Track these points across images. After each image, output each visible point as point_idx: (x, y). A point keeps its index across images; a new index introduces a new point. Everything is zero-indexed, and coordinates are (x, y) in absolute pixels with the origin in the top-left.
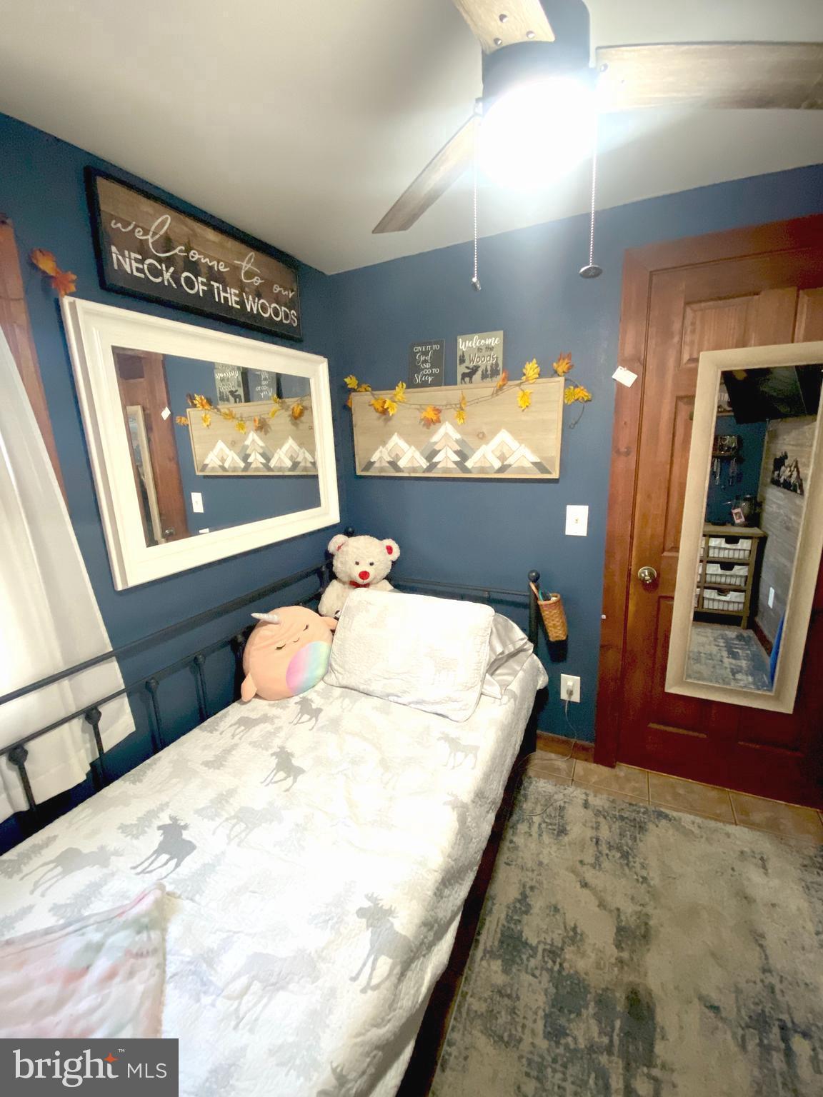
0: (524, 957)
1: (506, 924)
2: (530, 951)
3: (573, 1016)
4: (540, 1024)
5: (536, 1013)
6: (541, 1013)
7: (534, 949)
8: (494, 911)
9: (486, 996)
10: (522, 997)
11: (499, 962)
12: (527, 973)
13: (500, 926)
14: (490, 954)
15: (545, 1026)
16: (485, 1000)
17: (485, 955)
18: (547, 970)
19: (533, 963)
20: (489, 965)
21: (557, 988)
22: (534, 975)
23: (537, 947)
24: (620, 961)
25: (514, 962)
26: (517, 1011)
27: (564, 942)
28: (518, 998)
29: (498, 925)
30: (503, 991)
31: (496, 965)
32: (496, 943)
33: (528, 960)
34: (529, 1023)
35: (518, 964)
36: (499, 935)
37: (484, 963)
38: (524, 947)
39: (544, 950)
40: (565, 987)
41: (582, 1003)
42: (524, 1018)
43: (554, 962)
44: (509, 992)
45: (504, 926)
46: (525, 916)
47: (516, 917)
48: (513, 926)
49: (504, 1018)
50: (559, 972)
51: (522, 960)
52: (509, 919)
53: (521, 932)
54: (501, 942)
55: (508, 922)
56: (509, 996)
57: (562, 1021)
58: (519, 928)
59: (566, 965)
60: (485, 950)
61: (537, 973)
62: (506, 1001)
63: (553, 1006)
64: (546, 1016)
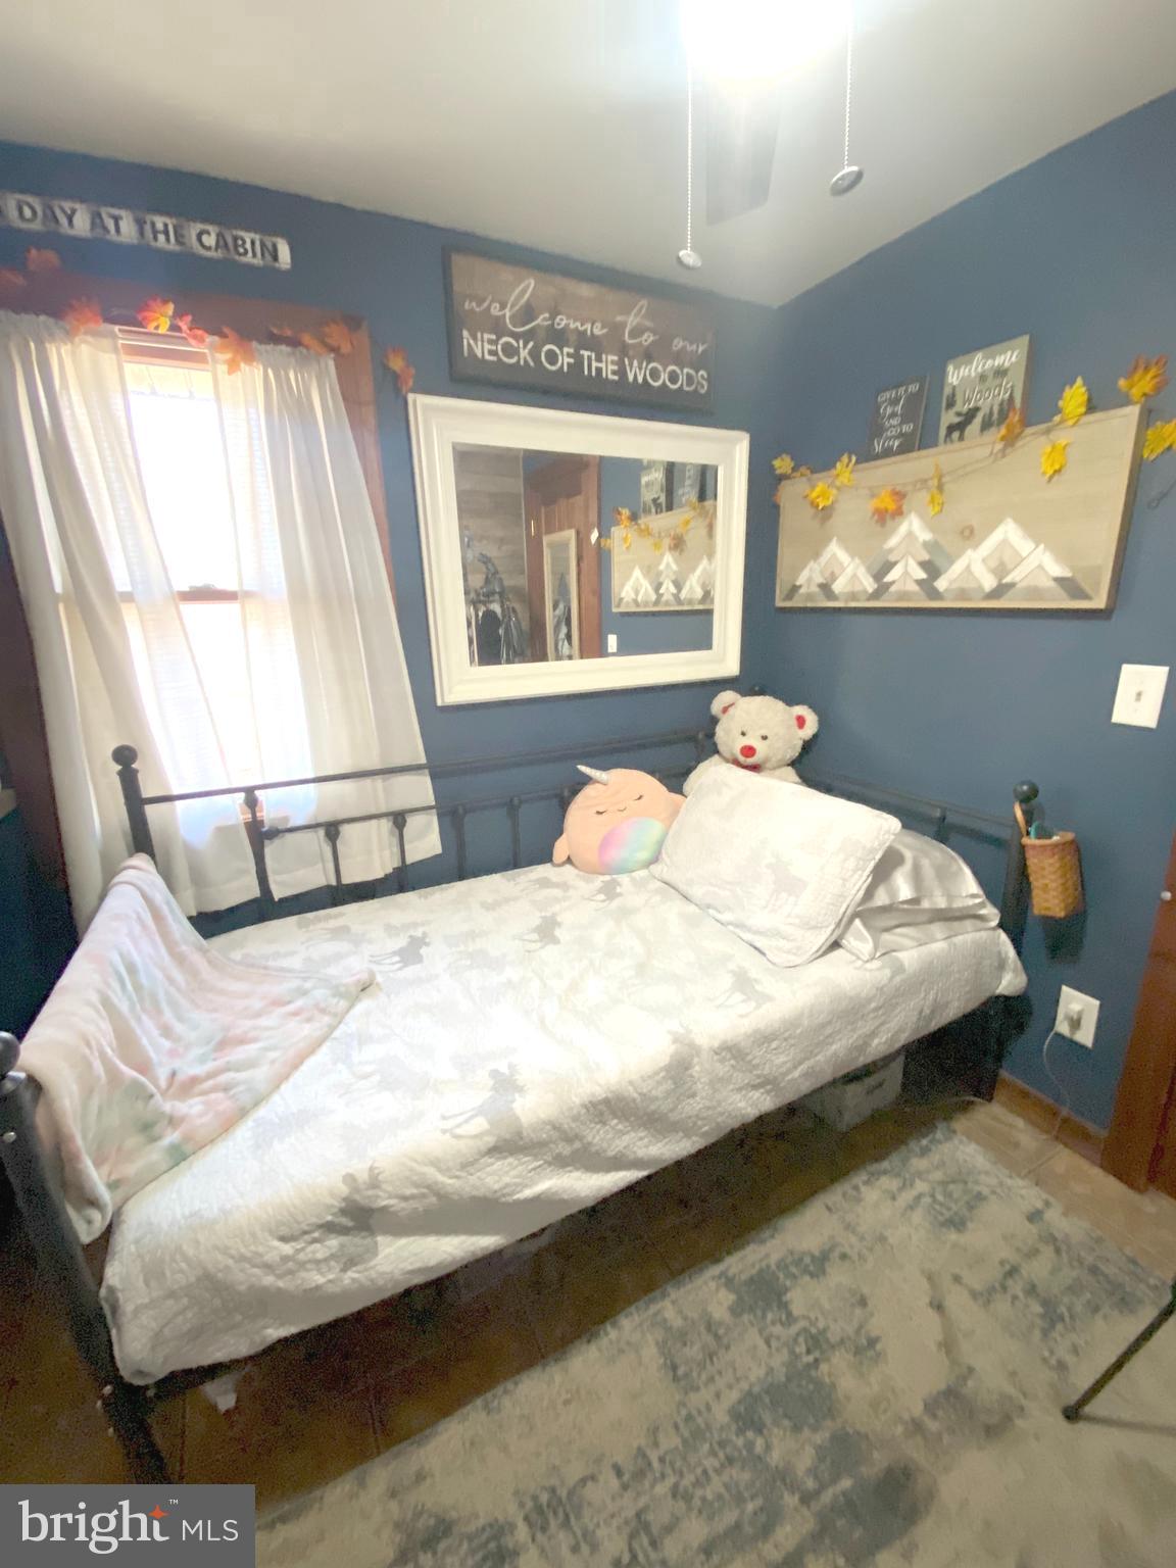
0: (770, 1316)
1: (773, 1267)
2: (784, 1317)
3: (786, 1422)
4: (734, 1396)
5: (738, 1380)
6: (745, 1386)
7: (790, 1319)
8: (768, 1244)
9: (690, 1314)
10: (732, 1348)
11: (732, 1297)
12: (761, 1332)
13: (764, 1264)
14: (729, 1282)
15: (740, 1402)
16: (685, 1319)
17: (720, 1277)
18: (792, 1352)
19: (777, 1329)
20: (717, 1290)
21: (789, 1379)
22: (768, 1343)
23: (796, 1320)
24: (916, 1427)
25: (752, 1309)
26: (715, 1359)
27: (842, 1341)
28: (728, 1348)
29: (761, 1260)
30: (713, 1328)
31: (727, 1298)
32: (744, 1277)
33: (773, 1323)
34: (720, 1383)
35: (755, 1315)
36: (754, 1271)
37: (713, 1285)
38: (779, 1308)
39: (805, 1330)
40: (799, 1386)
41: (812, 1420)
42: (720, 1373)
43: (808, 1352)
44: (721, 1332)
45: (768, 1267)
46: (807, 1278)
47: (794, 1270)
48: (781, 1276)
49: (693, 1351)
50: (808, 1365)
51: (764, 1317)
52: (782, 1265)
53: (787, 1290)
54: (751, 1280)
55: (778, 1267)
56: (717, 1337)
57: (767, 1418)
58: (788, 1283)
59: (824, 1367)
60: (723, 1274)
61: (774, 1344)
62: (709, 1339)
63: (767, 1392)
64: (749, 1393)
